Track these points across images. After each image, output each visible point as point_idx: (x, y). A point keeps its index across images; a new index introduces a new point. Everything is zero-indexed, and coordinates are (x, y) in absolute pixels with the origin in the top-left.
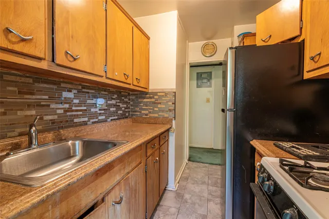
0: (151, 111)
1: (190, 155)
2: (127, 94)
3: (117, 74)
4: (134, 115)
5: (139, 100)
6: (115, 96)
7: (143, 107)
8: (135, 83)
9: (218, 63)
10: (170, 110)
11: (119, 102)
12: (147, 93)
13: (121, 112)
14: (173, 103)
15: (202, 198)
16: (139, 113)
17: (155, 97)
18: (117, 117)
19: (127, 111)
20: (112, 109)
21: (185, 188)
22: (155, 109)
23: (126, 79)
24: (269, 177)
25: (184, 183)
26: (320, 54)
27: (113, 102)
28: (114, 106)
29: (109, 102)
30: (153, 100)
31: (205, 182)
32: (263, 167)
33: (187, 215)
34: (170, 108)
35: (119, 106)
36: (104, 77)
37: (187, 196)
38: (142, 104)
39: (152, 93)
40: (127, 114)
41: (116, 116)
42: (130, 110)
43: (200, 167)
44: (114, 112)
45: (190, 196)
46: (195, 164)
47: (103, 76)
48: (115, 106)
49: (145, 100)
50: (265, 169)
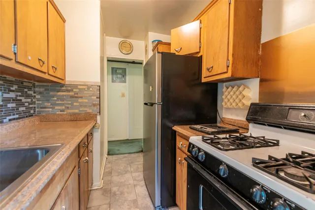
0: (70, 106)
1: (108, 149)
2: (31, 85)
3: (30, 58)
4: (43, 111)
5: (51, 93)
6: (15, 87)
7: (57, 102)
8: (51, 72)
9: (131, 61)
10: (94, 105)
11: (20, 96)
12: (63, 85)
13: (24, 109)
14: (97, 98)
15: (129, 186)
16: (51, 109)
17: (74, 90)
18: (17, 116)
19: (32, 108)
20: (10, 105)
21: (111, 182)
22: (75, 104)
23: (42, 66)
24: (199, 149)
25: (109, 178)
26: (212, 67)
27: (12, 95)
28: (13, 100)
29: (6, 95)
30: (71, 94)
31: (128, 171)
32: (192, 144)
33: (119, 206)
34: (94, 103)
35: (21, 100)
36: (14, 61)
37: (115, 189)
38: (56, 99)
39: (70, 85)
40: (32, 112)
41: (17, 114)
42: (36, 106)
43: (120, 159)
44: (13, 109)
45: (118, 188)
46: (114, 157)
47: (12, 59)
48: (15, 100)
49: (59, 93)
50: (193, 145)
